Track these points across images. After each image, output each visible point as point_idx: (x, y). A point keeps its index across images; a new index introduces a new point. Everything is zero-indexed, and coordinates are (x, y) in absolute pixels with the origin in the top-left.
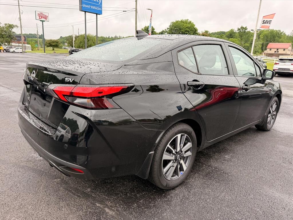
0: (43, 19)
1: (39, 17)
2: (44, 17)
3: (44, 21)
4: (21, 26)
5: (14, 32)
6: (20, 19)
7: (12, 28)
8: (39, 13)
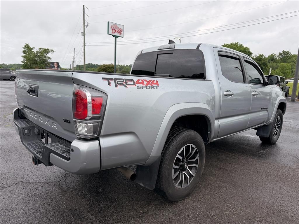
0: (116, 34)
1: (112, 31)
2: (118, 31)
3: (118, 37)
4: (84, 43)
5: (49, 58)
6: (84, 34)
7: (48, 53)
8: (113, 25)
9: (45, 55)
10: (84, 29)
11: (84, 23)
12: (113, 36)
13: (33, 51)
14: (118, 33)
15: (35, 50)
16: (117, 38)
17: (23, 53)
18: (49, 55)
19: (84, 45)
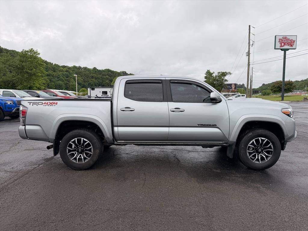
0: (286, 47)
1: (280, 45)
4: (249, 63)
5: (226, 80)
6: (248, 54)
7: (225, 75)
8: (281, 38)
9: (223, 78)
10: (249, 49)
11: (249, 43)
12: (282, 50)
13: (213, 76)
14: (288, 45)
15: (214, 75)
16: (287, 51)
17: (205, 78)
18: (226, 78)
19: (249, 65)
